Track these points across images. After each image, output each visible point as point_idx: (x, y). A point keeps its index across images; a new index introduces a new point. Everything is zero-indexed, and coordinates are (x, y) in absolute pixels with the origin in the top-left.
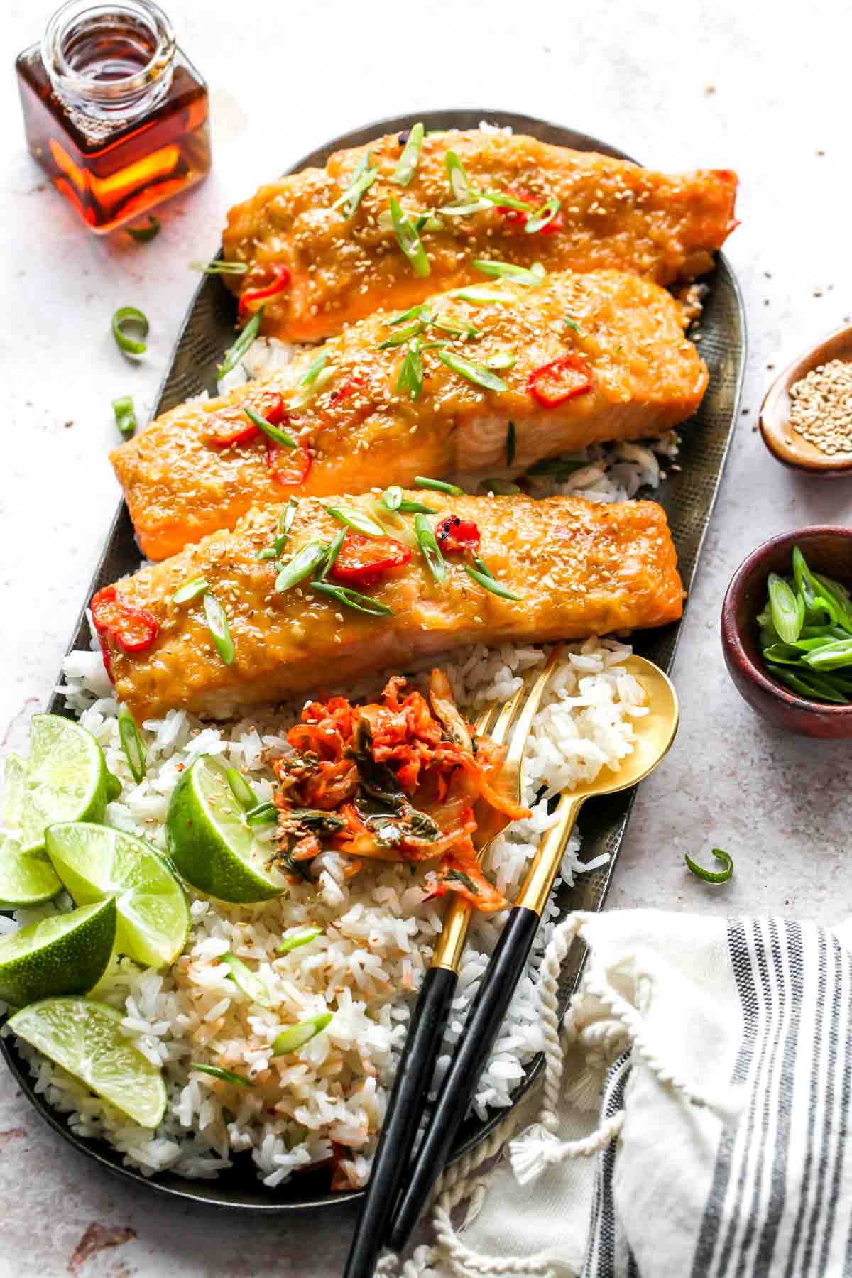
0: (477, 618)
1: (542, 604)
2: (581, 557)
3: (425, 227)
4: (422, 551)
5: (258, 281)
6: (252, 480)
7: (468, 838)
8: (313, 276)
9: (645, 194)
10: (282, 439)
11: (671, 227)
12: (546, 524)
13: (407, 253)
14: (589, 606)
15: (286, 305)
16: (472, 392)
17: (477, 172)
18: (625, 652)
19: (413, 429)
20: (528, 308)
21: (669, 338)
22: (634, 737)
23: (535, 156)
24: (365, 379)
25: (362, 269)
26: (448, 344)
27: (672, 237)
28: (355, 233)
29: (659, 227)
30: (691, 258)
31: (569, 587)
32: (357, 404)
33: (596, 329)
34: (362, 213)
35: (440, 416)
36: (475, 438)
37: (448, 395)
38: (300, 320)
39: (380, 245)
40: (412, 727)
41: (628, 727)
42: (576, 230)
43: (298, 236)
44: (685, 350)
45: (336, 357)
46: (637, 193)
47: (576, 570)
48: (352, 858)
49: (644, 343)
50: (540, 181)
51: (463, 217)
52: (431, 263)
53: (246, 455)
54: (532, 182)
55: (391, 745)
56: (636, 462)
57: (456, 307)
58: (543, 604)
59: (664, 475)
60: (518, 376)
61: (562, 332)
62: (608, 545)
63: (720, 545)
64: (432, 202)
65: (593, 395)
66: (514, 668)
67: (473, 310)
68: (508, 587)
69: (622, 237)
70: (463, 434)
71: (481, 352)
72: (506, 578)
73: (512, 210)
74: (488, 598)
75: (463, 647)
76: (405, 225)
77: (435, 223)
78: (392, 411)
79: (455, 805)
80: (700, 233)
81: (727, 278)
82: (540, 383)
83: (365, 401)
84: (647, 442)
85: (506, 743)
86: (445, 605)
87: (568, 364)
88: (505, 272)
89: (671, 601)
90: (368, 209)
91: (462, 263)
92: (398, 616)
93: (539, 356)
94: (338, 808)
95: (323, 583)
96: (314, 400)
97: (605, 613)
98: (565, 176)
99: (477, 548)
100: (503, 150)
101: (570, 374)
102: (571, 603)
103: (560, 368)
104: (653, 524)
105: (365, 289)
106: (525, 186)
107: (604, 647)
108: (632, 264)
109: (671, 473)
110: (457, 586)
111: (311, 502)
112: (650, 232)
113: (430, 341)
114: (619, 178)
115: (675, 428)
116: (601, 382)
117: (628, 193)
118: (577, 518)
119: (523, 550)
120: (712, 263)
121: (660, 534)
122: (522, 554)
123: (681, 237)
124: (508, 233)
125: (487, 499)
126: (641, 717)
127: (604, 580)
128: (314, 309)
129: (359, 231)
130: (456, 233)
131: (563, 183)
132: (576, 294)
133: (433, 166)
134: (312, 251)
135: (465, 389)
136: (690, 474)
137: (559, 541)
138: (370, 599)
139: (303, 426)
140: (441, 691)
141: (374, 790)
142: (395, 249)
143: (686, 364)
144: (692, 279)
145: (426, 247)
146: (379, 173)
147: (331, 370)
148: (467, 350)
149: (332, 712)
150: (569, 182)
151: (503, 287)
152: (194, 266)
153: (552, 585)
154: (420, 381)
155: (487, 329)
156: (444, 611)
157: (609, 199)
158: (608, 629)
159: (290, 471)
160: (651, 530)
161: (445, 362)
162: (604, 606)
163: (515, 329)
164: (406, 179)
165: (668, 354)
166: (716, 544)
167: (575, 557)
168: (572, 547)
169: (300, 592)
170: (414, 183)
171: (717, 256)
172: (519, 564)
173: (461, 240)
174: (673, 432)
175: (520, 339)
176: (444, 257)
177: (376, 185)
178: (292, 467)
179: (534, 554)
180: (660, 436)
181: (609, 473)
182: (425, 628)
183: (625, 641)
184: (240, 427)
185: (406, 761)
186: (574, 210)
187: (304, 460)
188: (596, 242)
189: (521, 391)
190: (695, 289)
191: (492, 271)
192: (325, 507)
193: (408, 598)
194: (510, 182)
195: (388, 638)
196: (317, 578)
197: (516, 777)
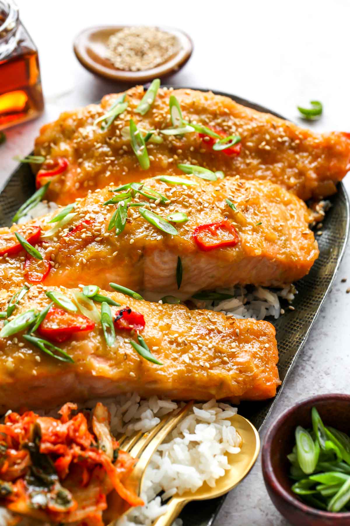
0: (132, 374)
1: (178, 371)
2: (210, 346)
3: (150, 140)
4: (102, 325)
5: (49, 167)
6: (12, 276)
7: (100, 514)
8: (80, 165)
9: (297, 141)
10: (35, 254)
11: (310, 163)
12: (192, 324)
13: (136, 153)
14: (211, 378)
15: (62, 182)
16: (155, 234)
17: (190, 113)
18: (232, 412)
19: (115, 253)
20: (204, 192)
21: (297, 225)
22: (229, 467)
23: (229, 109)
24: (91, 221)
25: (108, 162)
26: (148, 204)
27: (311, 169)
28: (108, 140)
29: (303, 162)
30: (321, 184)
31: (198, 363)
32: (84, 235)
33: (246, 210)
34: (113, 128)
35: (134, 247)
36: (154, 264)
37: (140, 234)
38: (69, 191)
39: (122, 148)
40: (71, 434)
41: (225, 459)
42: (250, 157)
43: (75, 141)
44: (306, 234)
45: (78, 208)
46: (292, 140)
47: (205, 354)
48: (15, 514)
49: (279, 224)
50: (230, 123)
51: (175, 136)
52: (151, 162)
53: (12, 261)
54: (225, 124)
55: (54, 443)
56: (266, 301)
57: (157, 185)
58: (180, 372)
59: (283, 311)
60: (187, 228)
61: (223, 208)
62: (231, 342)
63: (312, 359)
64: (158, 126)
65: (237, 249)
66: (156, 411)
67: (168, 187)
68: (159, 358)
69: (279, 165)
70: (148, 261)
71: (167, 211)
72: (158, 352)
73: (207, 136)
74: (141, 362)
75: (124, 394)
76: (137, 137)
77: (158, 139)
78: (104, 241)
79: (93, 491)
80: (329, 169)
81: (343, 199)
82: (202, 235)
83: (89, 234)
84: (274, 289)
85: (139, 457)
86: (112, 362)
87: (223, 226)
88: (196, 171)
89: (268, 384)
90: (117, 126)
91: (171, 165)
92: (78, 363)
93: (203, 219)
94: (14, 481)
95: (31, 336)
96: (59, 232)
97: (221, 384)
98: (246, 124)
99: (141, 331)
100: (209, 102)
101: (223, 232)
102: (198, 373)
103: (217, 228)
104: (265, 335)
105: (108, 174)
106: (219, 125)
107: (219, 407)
108: (283, 183)
109: (288, 311)
110: (121, 351)
111: (38, 288)
112: (297, 165)
113: (136, 202)
114: (281, 129)
115: (294, 283)
116: (243, 241)
117: (286, 139)
118: (214, 323)
119: (173, 337)
120: (334, 189)
121: (269, 341)
122: (171, 338)
123: (317, 170)
124: (203, 150)
125: (157, 304)
126: (234, 454)
127: (224, 363)
128: (77, 185)
129: (110, 139)
130: (170, 146)
131: (245, 127)
132: (238, 188)
133: (161, 105)
134: (82, 150)
135: (152, 232)
136: (300, 312)
137: (198, 334)
138: (60, 350)
139: (49, 247)
140: (100, 417)
141: (38, 472)
142: (130, 152)
143: (305, 242)
144: (321, 197)
145: (150, 152)
146: (129, 106)
147: (73, 215)
148: (158, 210)
149: (23, 419)
150: (249, 127)
151: (191, 178)
152: (16, 158)
153: (187, 361)
154: (123, 224)
155: (173, 199)
156: (111, 366)
157: (273, 141)
158: (222, 396)
159: (36, 274)
160: (264, 338)
161: (142, 215)
162: (221, 379)
163: (191, 201)
164: (143, 111)
165: (294, 234)
166: (310, 357)
167: (207, 346)
168: (206, 339)
169: (16, 340)
170: (148, 114)
171: (339, 186)
172: (169, 345)
173: (172, 151)
174: (292, 285)
175: (193, 207)
176: (160, 159)
177: (125, 113)
178: (37, 271)
179: (180, 340)
180: (284, 286)
181: (248, 306)
182: (94, 373)
183: (233, 406)
184: (12, 244)
185: (63, 455)
186: (250, 144)
187: (46, 267)
188: (263, 167)
189: (187, 238)
190: (322, 203)
191: (188, 170)
192: (45, 291)
193: (86, 353)
194: (210, 121)
195: (70, 378)
196: (28, 333)
197: (139, 479)
